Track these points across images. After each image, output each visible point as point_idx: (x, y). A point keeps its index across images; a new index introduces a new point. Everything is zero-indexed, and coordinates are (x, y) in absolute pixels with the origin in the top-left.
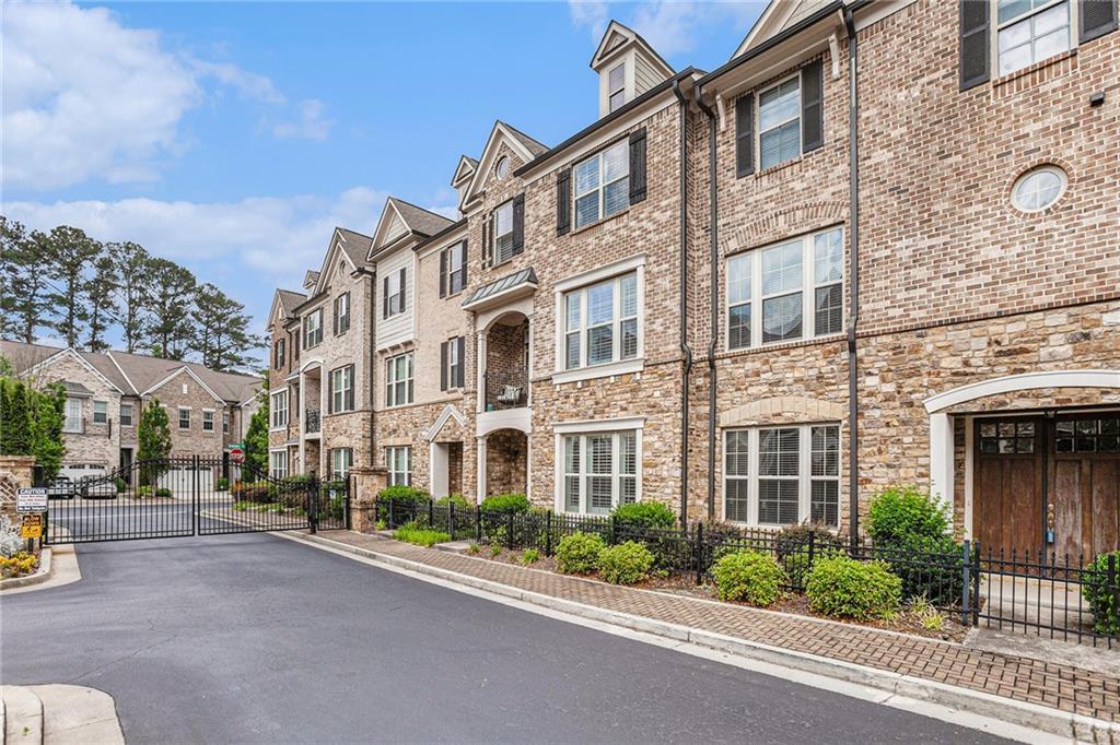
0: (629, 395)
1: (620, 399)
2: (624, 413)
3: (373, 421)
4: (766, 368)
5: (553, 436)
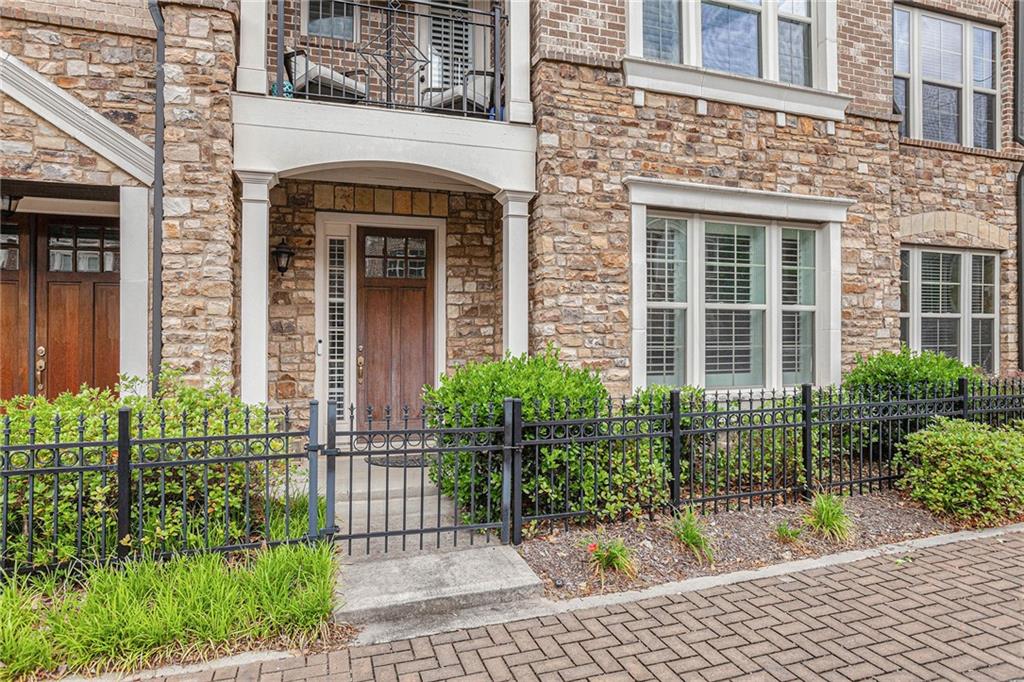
0: (813, 158)
1: (799, 161)
2: (805, 188)
5: (628, 212)
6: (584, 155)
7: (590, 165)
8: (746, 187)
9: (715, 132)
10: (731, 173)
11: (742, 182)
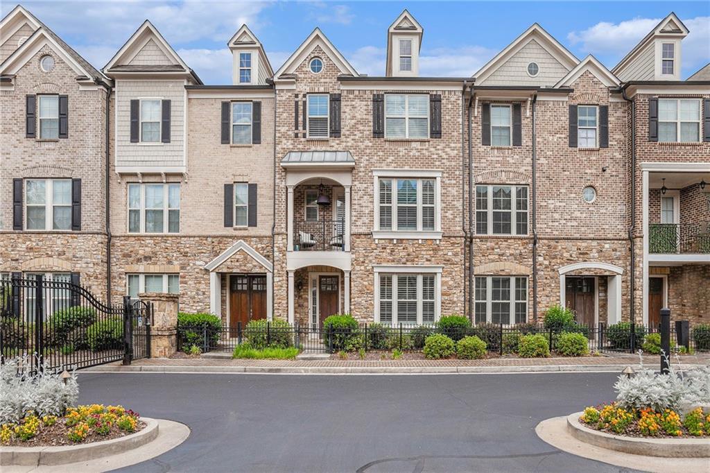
0: (431, 252)
1: (426, 254)
2: (428, 262)
3: (109, 245)
4: (497, 246)
5: (373, 274)
6: (362, 259)
7: (363, 262)
8: (409, 264)
9: (399, 248)
10: (404, 260)
11: (408, 263)
